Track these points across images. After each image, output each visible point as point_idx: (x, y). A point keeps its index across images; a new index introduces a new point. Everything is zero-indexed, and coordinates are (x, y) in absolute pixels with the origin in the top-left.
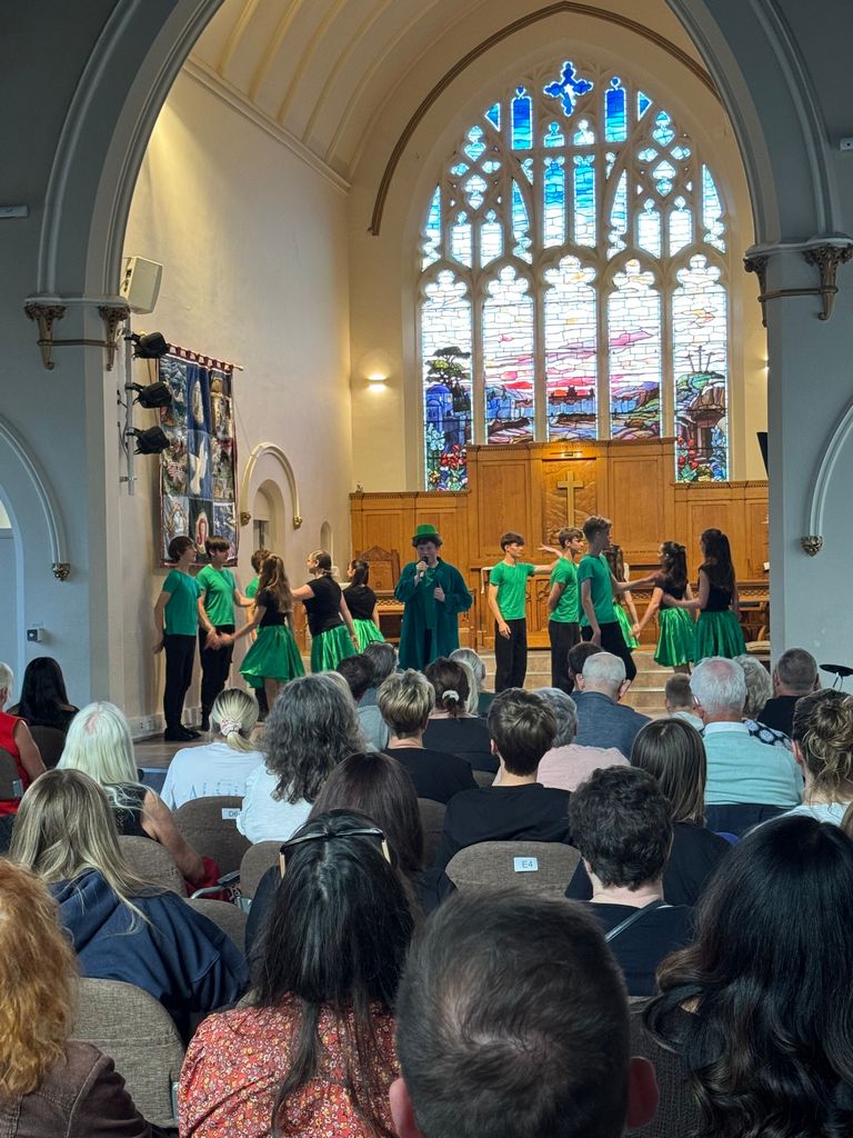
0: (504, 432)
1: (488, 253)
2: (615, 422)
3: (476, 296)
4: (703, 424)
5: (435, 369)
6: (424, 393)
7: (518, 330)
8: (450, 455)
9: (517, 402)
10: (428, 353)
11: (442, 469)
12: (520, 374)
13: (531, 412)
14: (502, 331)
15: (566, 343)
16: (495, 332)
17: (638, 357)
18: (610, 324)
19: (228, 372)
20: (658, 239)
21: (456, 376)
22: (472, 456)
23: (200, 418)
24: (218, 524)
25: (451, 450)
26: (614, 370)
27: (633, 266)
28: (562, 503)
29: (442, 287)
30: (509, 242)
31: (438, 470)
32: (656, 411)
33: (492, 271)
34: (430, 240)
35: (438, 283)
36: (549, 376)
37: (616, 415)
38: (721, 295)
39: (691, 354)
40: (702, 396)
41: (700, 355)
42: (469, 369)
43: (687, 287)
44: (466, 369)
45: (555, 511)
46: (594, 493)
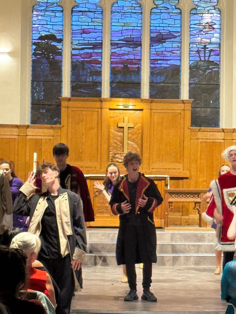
7: (93, 27)
9: (91, 72)
12: (93, 54)
14: (83, 27)
15: (123, 38)
16: (79, 27)
17: (167, 49)
21: (53, 53)
28: (120, 136)
38: (219, 15)
39: (199, 50)
40: (205, 76)
41: (205, 51)
42: (61, 49)
43: (199, 9)
44: (59, 49)
45: (116, 141)
46: (140, 131)
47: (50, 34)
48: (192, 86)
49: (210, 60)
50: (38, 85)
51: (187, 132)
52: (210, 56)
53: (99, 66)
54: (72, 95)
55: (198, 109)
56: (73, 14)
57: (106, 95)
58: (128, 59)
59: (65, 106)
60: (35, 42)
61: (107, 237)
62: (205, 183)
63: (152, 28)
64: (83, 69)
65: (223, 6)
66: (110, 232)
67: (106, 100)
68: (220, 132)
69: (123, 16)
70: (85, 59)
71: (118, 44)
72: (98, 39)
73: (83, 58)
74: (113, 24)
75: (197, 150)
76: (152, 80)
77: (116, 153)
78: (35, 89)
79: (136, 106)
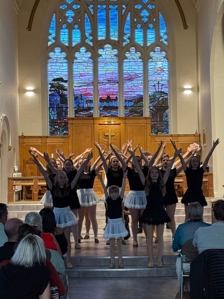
0: (81, 113)
1: (75, 41)
2: (126, 110)
3: (70, 59)
4: (160, 112)
5: (53, 86)
7: (87, 72)
9: (87, 101)
10: (50, 80)
11: (56, 127)
12: (88, 90)
13: (92, 105)
14: (81, 72)
15: (106, 78)
16: (78, 73)
17: (135, 85)
20: (142, 39)
21: (62, 90)
25: (59, 119)
26: (125, 90)
28: (106, 141)
29: (56, 54)
30: (83, 37)
35: (54, 52)
36: (100, 91)
38: (166, 62)
39: (155, 84)
40: (159, 101)
41: (159, 85)
42: (67, 87)
43: (154, 58)
44: (66, 87)
46: (119, 138)
47: (60, 77)
48: (151, 108)
49: (162, 91)
50: (53, 110)
51: (149, 137)
52: (162, 88)
53: (92, 97)
54: (75, 116)
55: (155, 122)
56: (74, 64)
57: (96, 115)
59: (70, 123)
60: (50, 83)
61: (100, 207)
63: (124, 71)
64: (82, 99)
65: (169, 56)
66: (101, 203)
67: (97, 119)
68: (170, 137)
69: (106, 65)
70: (83, 93)
71: (103, 82)
72: (90, 79)
73: (81, 92)
74: (99, 70)
75: (156, 148)
76: (126, 105)
78: (51, 113)
79: (115, 121)
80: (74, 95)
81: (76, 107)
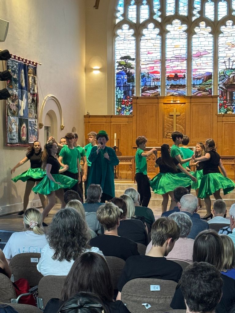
0: (148, 91)
1: (143, 17)
2: (194, 88)
3: (138, 35)
4: (230, 90)
5: (120, 65)
6: (116, 74)
7: (154, 49)
8: (125, 100)
9: (154, 79)
10: (118, 58)
11: (122, 106)
12: (155, 68)
13: (159, 84)
14: (148, 50)
15: (174, 56)
16: (145, 50)
17: (204, 62)
18: (193, 48)
19: (35, 65)
20: (213, 13)
21: (129, 68)
22: (135, 101)
23: (24, 84)
24: (30, 128)
25: (126, 98)
26: (194, 67)
27: (203, 24)
28: (171, 121)
29: (124, 31)
30: (152, 13)
31: (121, 106)
32: (211, 84)
33: (144, 25)
34: (119, 11)
35: (122, 29)
36: (167, 69)
37: (194, 86)
39: (225, 61)
40: (230, 78)
41: (229, 62)
43: (225, 33)
44: (133, 65)
45: (168, 124)
46: (184, 117)
47: (127, 55)
48: (221, 86)
49: (232, 68)
50: (120, 89)
51: (215, 117)
52: (232, 65)
53: (159, 75)
54: (142, 95)
55: (225, 101)
56: (141, 41)
58: (177, 70)
60: (118, 61)
62: (228, 151)
64: (149, 77)
69: (174, 41)
70: (150, 71)
71: (170, 59)
72: (157, 57)
73: (148, 70)
74: (168, 47)
75: (222, 129)
76: (194, 83)
77: (168, 132)
78: (118, 92)
80: (141, 73)
81: (143, 86)
